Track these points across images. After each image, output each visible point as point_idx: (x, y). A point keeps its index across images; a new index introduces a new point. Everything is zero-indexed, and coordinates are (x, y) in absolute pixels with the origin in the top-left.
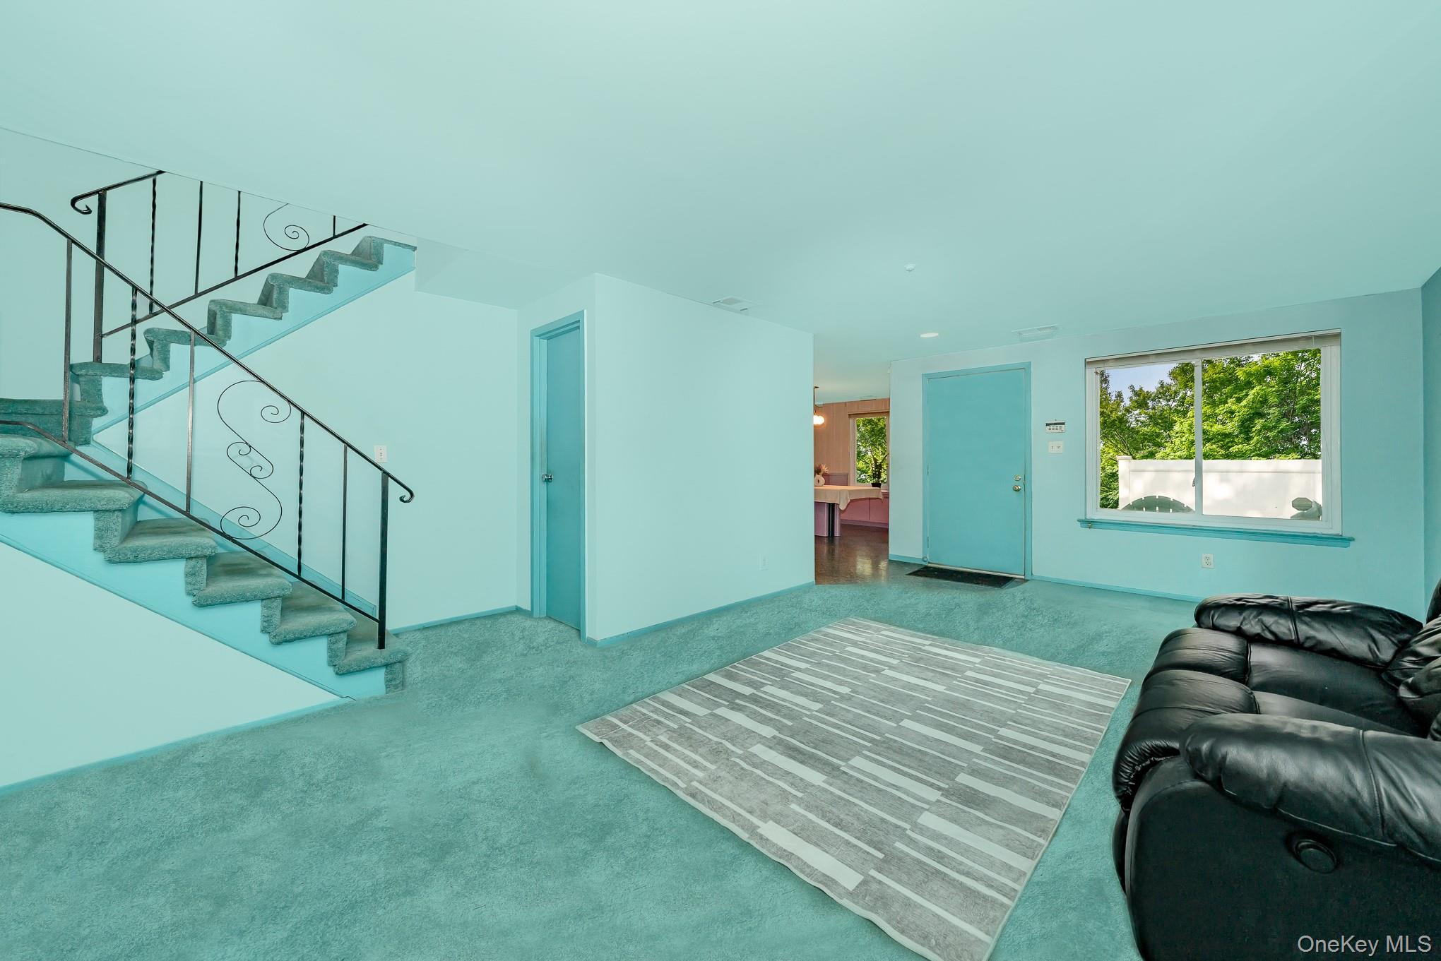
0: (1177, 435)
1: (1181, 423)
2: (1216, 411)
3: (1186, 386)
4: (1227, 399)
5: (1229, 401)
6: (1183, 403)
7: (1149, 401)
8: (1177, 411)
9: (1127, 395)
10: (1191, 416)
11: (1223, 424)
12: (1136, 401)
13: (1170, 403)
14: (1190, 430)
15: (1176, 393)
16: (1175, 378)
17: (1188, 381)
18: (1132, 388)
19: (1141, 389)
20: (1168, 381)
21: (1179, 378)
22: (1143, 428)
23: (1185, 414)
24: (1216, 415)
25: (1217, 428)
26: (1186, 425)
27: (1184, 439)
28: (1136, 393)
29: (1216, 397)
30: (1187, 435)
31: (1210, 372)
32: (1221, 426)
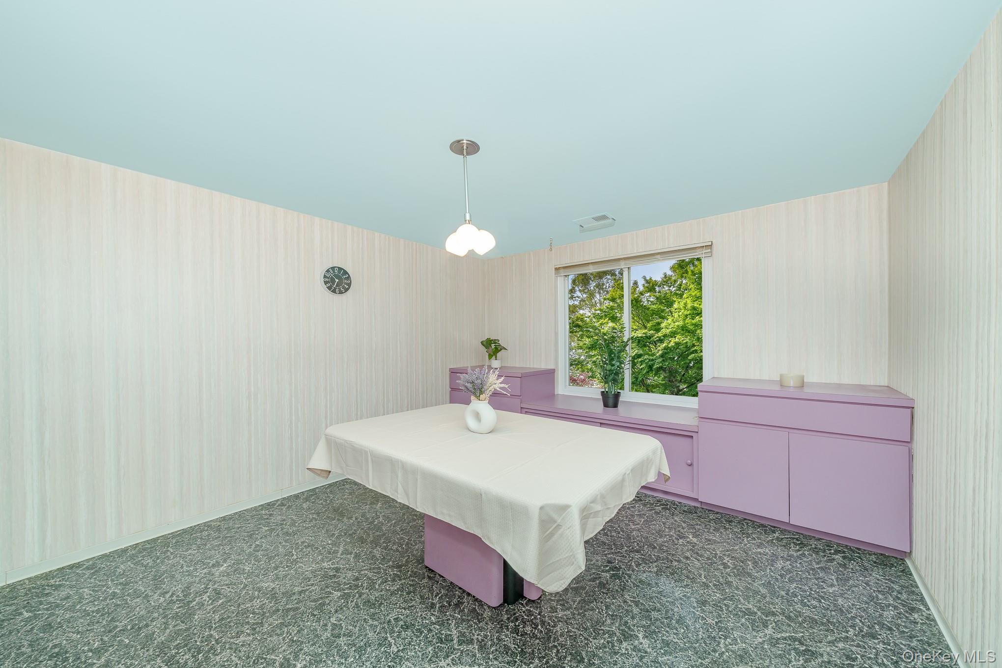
0: (676, 311)
1: (679, 302)
3: (682, 277)
6: (680, 288)
7: (656, 287)
8: (676, 294)
9: (641, 282)
10: (686, 297)
12: (647, 287)
13: (671, 288)
14: (685, 307)
15: (675, 281)
16: (674, 271)
18: (644, 278)
19: (651, 279)
20: (669, 273)
21: (677, 271)
22: (652, 306)
23: (681, 296)
26: (682, 304)
27: (681, 313)
28: (647, 282)
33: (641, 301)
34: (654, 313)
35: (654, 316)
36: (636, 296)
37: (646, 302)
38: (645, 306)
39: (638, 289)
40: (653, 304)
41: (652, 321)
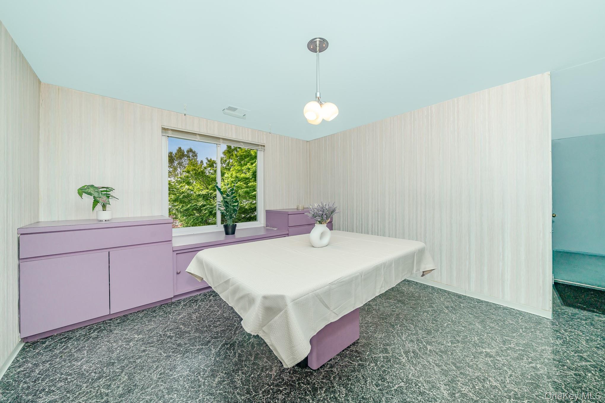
0: (226, 179)
1: (228, 173)
2: (242, 169)
3: (230, 158)
4: (247, 163)
5: (248, 164)
6: (229, 165)
7: (214, 164)
8: (226, 169)
9: (205, 161)
10: (232, 170)
11: (245, 174)
12: (209, 164)
13: (223, 165)
14: (231, 176)
15: (226, 161)
16: (225, 155)
17: (230, 156)
18: (207, 159)
19: (211, 159)
20: (223, 156)
21: (227, 155)
22: (212, 176)
23: (229, 170)
24: (242, 170)
25: (243, 175)
26: (230, 174)
27: (229, 180)
28: (209, 161)
29: (242, 162)
30: (230, 179)
31: (240, 152)
32: (244, 175)
33: (205, 173)
34: (213, 180)
35: (213, 182)
36: (202, 169)
37: (208, 173)
38: (207, 176)
39: (203, 165)
40: (212, 175)
41: (212, 184)
